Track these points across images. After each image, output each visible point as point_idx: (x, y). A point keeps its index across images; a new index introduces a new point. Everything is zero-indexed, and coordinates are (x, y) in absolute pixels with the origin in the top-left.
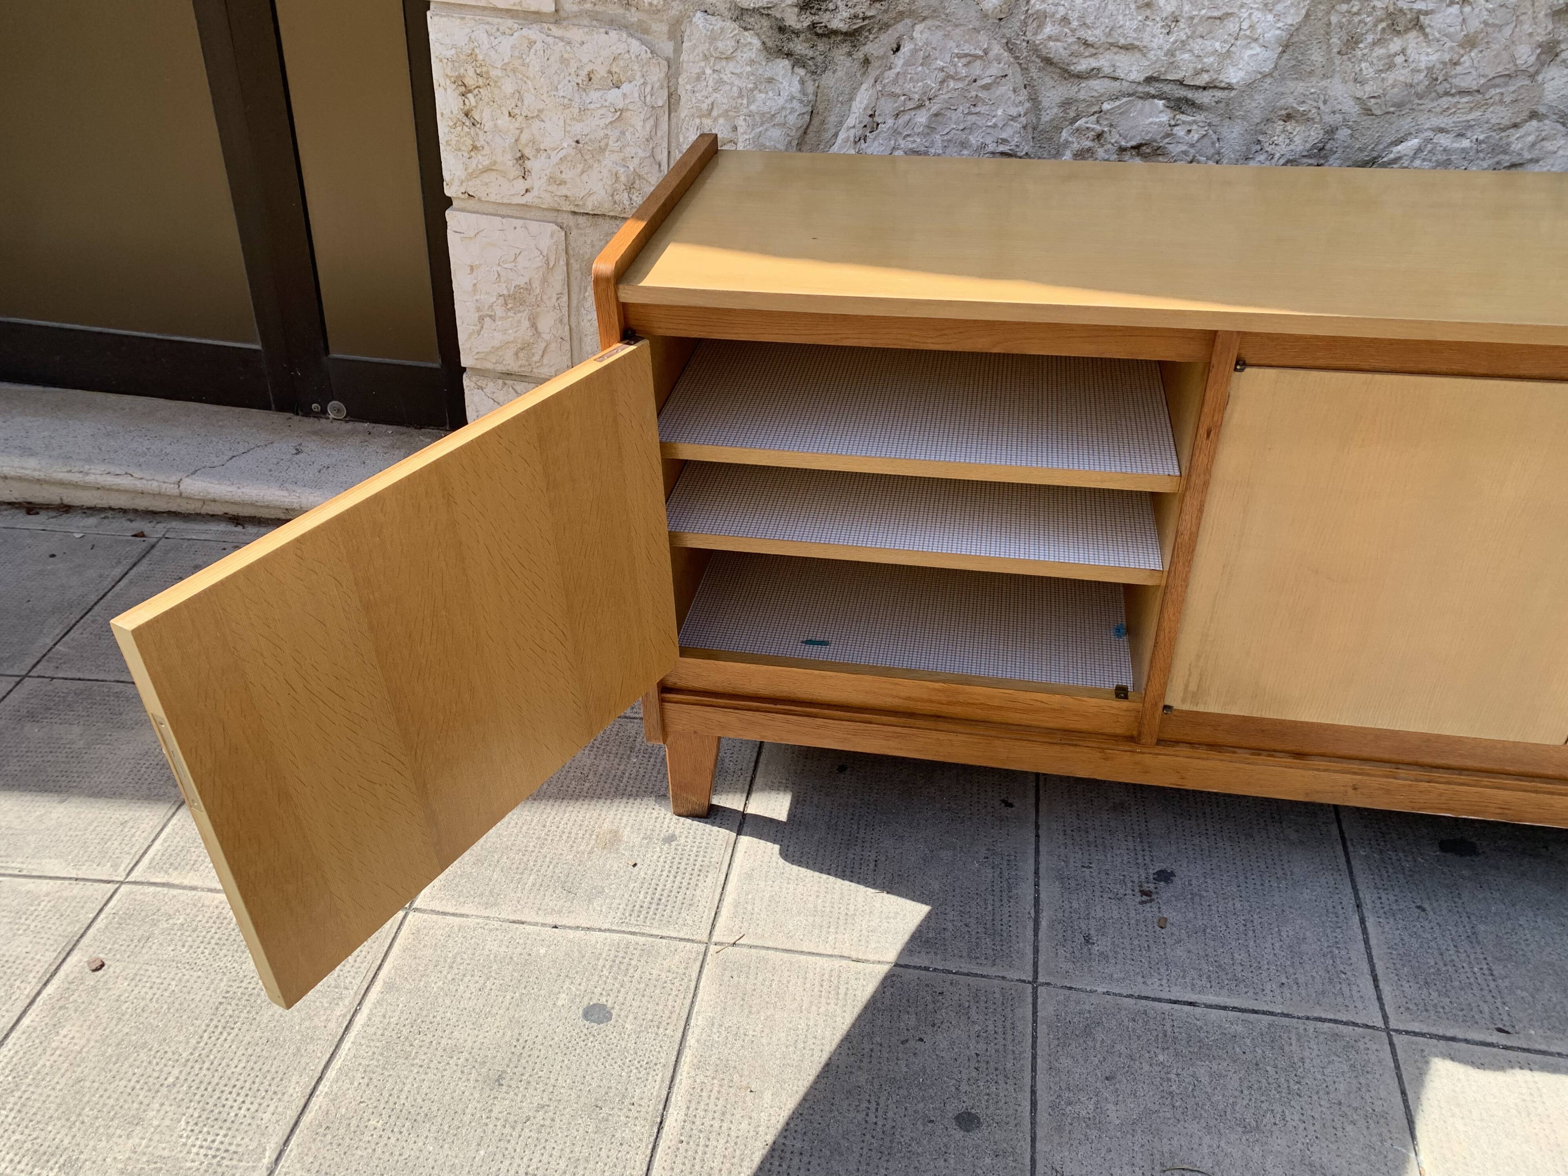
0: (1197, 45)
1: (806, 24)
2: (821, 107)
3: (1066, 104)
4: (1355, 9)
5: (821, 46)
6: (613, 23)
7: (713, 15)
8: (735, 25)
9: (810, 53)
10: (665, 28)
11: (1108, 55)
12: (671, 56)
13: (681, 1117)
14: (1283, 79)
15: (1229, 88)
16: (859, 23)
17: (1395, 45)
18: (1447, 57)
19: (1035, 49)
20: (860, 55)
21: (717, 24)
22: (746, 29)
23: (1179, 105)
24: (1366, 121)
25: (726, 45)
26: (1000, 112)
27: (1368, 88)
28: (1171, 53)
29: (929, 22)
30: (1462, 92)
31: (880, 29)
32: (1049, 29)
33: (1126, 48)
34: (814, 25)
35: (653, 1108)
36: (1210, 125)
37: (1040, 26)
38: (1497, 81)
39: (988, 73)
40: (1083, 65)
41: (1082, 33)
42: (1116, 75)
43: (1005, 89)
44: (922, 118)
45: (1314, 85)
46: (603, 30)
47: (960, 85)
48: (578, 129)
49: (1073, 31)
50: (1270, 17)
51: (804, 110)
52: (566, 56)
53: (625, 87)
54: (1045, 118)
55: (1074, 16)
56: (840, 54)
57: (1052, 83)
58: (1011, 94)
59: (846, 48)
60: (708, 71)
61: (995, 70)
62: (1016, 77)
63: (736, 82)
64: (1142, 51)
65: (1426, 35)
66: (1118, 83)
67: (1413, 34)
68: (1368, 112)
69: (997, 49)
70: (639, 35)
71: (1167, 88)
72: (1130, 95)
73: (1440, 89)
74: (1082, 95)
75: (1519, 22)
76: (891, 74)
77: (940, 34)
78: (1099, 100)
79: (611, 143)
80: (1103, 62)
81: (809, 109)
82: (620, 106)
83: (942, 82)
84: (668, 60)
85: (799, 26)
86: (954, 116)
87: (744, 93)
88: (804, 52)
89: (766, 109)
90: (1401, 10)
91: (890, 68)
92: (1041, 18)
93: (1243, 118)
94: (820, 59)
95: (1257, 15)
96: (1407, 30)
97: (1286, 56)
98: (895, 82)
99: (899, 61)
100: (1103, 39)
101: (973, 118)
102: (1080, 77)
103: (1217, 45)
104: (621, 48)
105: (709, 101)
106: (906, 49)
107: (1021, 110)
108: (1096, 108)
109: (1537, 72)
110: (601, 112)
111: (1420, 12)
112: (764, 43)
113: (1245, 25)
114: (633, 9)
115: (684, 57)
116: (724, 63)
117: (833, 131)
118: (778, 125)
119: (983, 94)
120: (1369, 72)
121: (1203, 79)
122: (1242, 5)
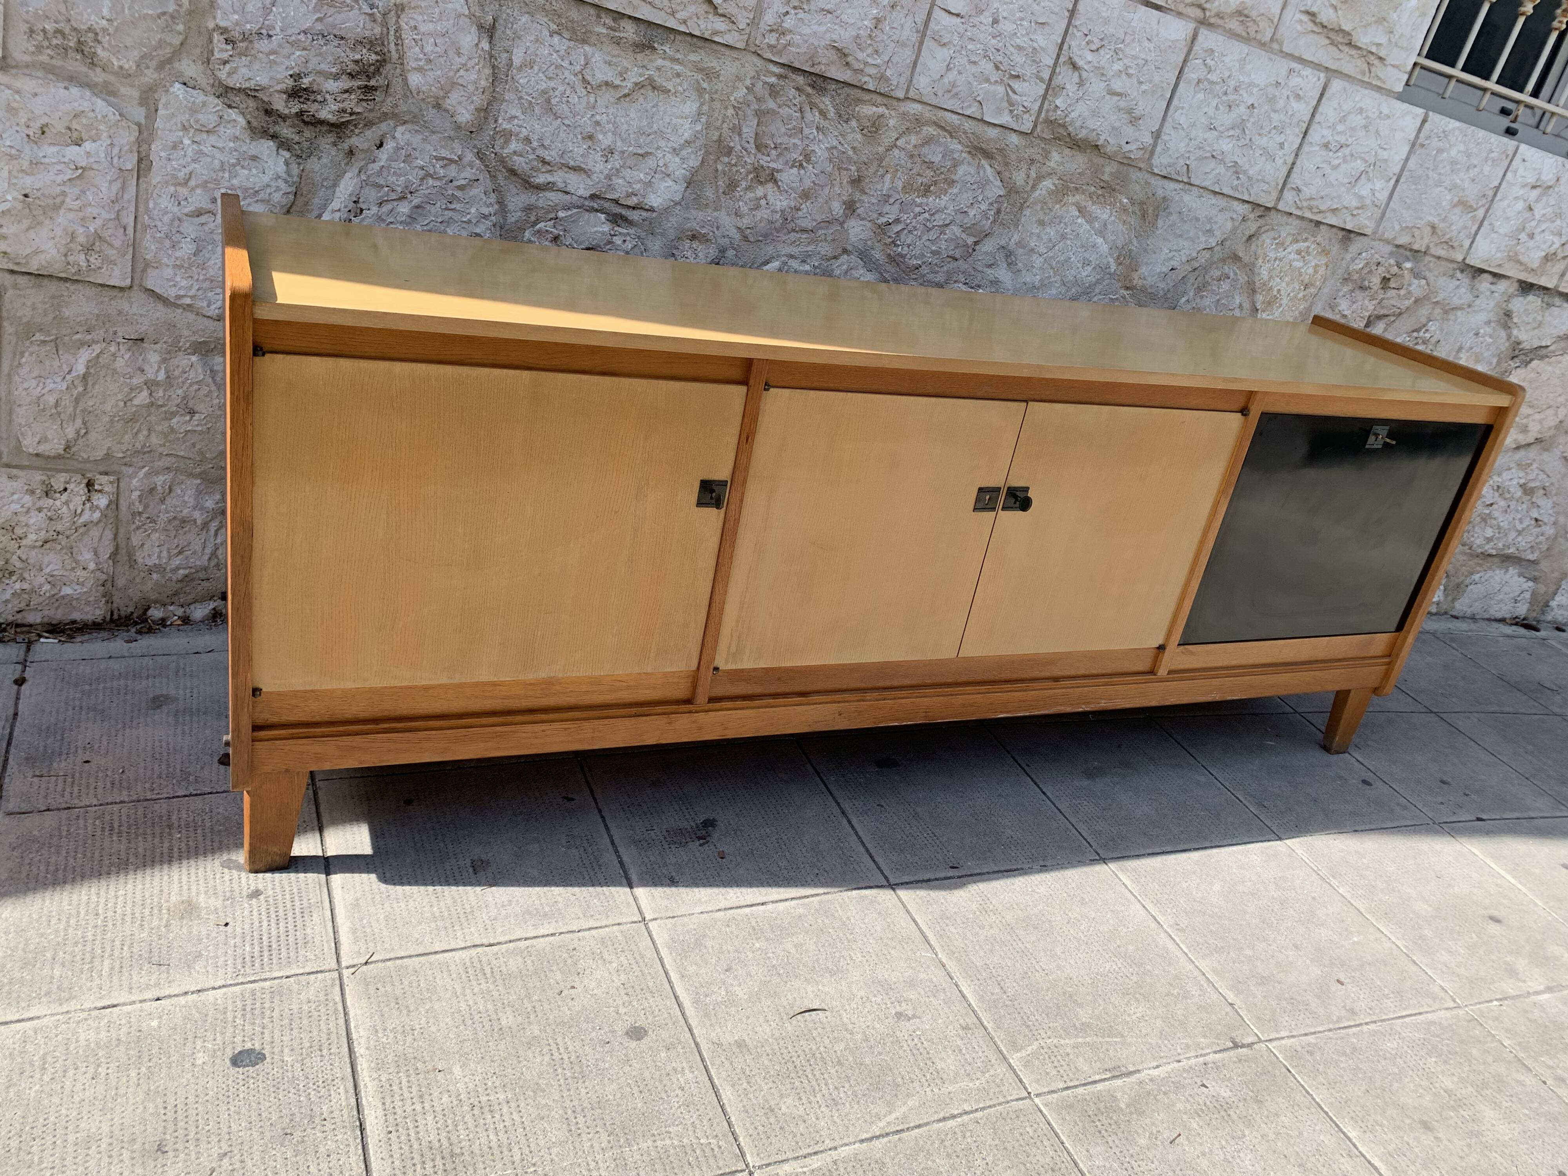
0: (627, 173)
1: (293, 111)
2: (305, 190)
3: (528, 209)
4: (733, 162)
5: (308, 133)
6: (72, 79)
7: (194, 88)
8: (216, 101)
9: (297, 138)
10: (136, 94)
11: (561, 173)
12: (143, 122)
13: (380, 1113)
14: (688, 208)
15: (651, 210)
16: (347, 117)
17: (760, 191)
18: (793, 204)
19: (502, 161)
20: (346, 146)
21: (199, 97)
22: (230, 107)
23: (616, 219)
24: (744, 246)
25: (208, 118)
26: (473, 210)
27: (745, 221)
28: (609, 177)
29: (409, 126)
30: (804, 231)
31: (365, 125)
32: (514, 146)
33: (576, 169)
34: (301, 114)
35: (348, 1115)
36: (639, 237)
37: (507, 142)
38: (822, 225)
39: (463, 175)
40: (541, 179)
41: (541, 152)
42: (568, 190)
43: (476, 191)
44: (404, 208)
45: (709, 215)
46: (60, 85)
47: (438, 183)
48: (28, 182)
49: (534, 149)
50: (677, 160)
51: (289, 190)
52: (15, 105)
53: (88, 145)
54: (512, 219)
55: (534, 137)
56: (326, 142)
57: (515, 191)
58: (482, 196)
59: (331, 137)
60: (187, 142)
61: (468, 173)
62: (486, 182)
63: (218, 156)
64: (587, 172)
65: (779, 187)
66: (568, 197)
67: (770, 185)
68: (746, 238)
69: (469, 156)
70: (104, 96)
71: (607, 205)
72: (578, 207)
73: (789, 226)
74: (541, 203)
75: (833, 185)
76: (376, 167)
77: (419, 137)
78: (554, 208)
79: (68, 200)
80: (558, 177)
81: (293, 189)
82: (83, 164)
83: (422, 179)
84: (139, 125)
85: (286, 111)
86: (433, 209)
87: (226, 167)
88: (290, 136)
89: (250, 185)
90: (762, 167)
91: (374, 161)
92: (508, 135)
93: (662, 235)
94: (306, 145)
95: (669, 156)
96: (766, 182)
97: (689, 191)
98: (379, 173)
99: (383, 155)
100: (557, 160)
101: (450, 213)
102: (539, 188)
103: (642, 175)
104: (86, 105)
105: (187, 170)
106: (389, 145)
107: (492, 210)
108: (552, 215)
109: (844, 222)
110: (59, 167)
112: (249, 122)
113: (661, 163)
114: (98, 70)
115: (159, 123)
116: (205, 135)
117: (316, 213)
118: (262, 201)
119: (458, 194)
120: (745, 209)
121: (633, 201)
122: (658, 148)
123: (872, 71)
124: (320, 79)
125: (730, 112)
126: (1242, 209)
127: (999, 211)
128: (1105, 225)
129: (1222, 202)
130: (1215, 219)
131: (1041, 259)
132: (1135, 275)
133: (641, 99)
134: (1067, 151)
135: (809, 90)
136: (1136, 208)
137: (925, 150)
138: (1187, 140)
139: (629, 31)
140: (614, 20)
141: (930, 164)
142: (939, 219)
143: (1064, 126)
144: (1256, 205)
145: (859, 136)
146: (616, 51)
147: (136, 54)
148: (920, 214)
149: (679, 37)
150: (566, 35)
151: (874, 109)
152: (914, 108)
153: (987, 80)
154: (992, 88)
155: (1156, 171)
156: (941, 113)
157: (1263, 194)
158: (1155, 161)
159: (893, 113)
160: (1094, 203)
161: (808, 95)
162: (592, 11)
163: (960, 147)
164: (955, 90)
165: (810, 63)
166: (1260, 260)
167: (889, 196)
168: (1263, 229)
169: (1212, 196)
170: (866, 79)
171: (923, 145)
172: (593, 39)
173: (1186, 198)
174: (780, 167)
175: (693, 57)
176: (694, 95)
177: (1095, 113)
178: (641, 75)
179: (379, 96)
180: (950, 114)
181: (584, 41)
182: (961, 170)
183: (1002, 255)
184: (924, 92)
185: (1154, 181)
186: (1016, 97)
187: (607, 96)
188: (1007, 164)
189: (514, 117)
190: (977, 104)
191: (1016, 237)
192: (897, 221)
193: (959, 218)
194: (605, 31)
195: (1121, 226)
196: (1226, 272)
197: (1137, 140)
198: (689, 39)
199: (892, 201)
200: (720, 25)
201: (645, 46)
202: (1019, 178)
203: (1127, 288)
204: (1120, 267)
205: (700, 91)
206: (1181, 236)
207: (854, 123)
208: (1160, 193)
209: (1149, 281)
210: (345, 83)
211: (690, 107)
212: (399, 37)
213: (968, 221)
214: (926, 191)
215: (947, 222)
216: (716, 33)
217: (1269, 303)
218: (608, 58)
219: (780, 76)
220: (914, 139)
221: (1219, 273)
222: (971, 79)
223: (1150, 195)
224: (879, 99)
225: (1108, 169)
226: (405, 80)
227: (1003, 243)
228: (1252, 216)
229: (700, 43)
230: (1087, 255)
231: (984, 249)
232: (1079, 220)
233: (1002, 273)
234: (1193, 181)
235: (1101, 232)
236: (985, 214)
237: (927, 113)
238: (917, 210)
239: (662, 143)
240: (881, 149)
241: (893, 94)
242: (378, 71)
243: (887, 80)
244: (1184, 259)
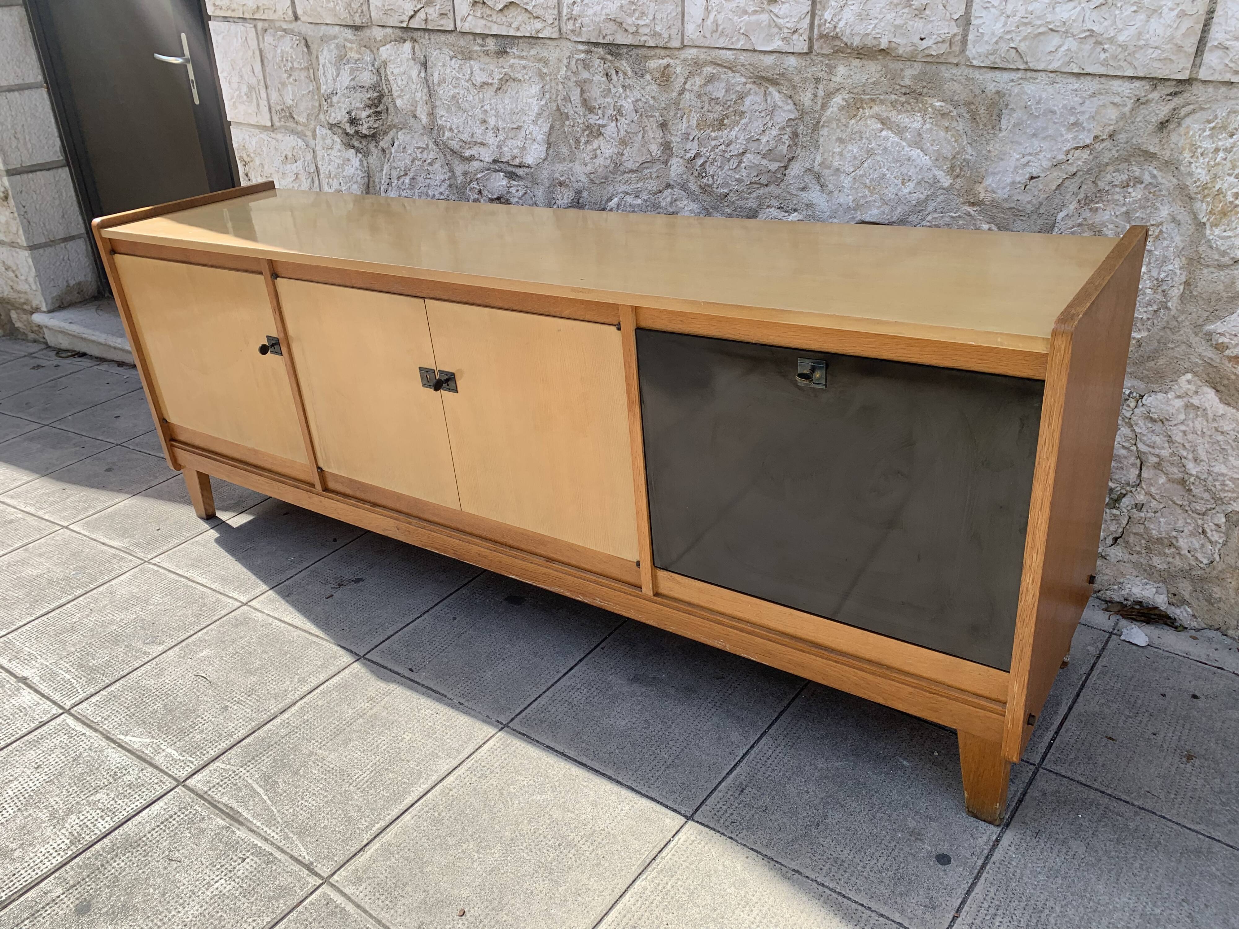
0: (510, 143)
1: (354, 131)
2: (371, 174)
3: (465, 174)
5: (363, 142)
6: (291, 132)
7: (323, 127)
8: (330, 132)
9: (360, 146)
10: (310, 134)
11: (476, 148)
12: (313, 147)
14: (552, 162)
15: (529, 167)
16: (373, 131)
17: (595, 144)
18: (616, 151)
19: (446, 145)
20: (380, 147)
21: (325, 131)
22: (334, 134)
23: (511, 176)
24: (593, 187)
25: (329, 141)
26: (438, 178)
27: (589, 168)
28: (500, 147)
29: (403, 131)
30: (631, 171)
31: (383, 134)
32: (447, 134)
33: (483, 144)
34: (357, 132)
36: (527, 187)
37: (444, 132)
38: (646, 165)
39: (430, 157)
40: (467, 154)
41: (460, 136)
42: (481, 159)
43: (437, 166)
44: (407, 180)
45: (566, 166)
46: (288, 134)
47: (420, 163)
49: (456, 135)
50: (536, 128)
51: (364, 175)
52: (277, 147)
53: (298, 163)
54: (458, 181)
55: (454, 127)
56: (372, 147)
57: (457, 163)
58: (440, 168)
59: (373, 143)
60: (326, 155)
61: (432, 155)
62: (442, 160)
63: (336, 160)
64: (488, 146)
65: (605, 139)
66: (482, 163)
67: (600, 138)
68: (593, 182)
69: (431, 145)
70: (301, 137)
71: (503, 166)
72: (489, 170)
73: (620, 169)
74: (470, 169)
75: (645, 131)
76: (393, 157)
77: (409, 136)
78: (477, 172)
80: (474, 152)
81: (366, 174)
82: (296, 172)
83: (412, 161)
84: (312, 149)
85: (352, 132)
86: (420, 179)
87: (340, 166)
88: (358, 145)
89: (349, 174)
90: (590, 125)
91: (392, 154)
92: (443, 128)
93: (541, 184)
94: (365, 149)
95: (531, 126)
96: (597, 135)
97: (550, 150)
98: (395, 161)
99: (395, 150)
100: (469, 139)
101: (428, 181)
102: (467, 159)
103: (518, 143)
104: (295, 143)
105: (329, 170)
106: (396, 144)
107: (446, 177)
108: (477, 177)
109: (665, 161)
110: (291, 174)
111: (599, 125)
112: (342, 141)
113: (528, 133)
114: (297, 125)
115: (317, 148)
116: (330, 151)
117: (378, 186)
118: (356, 182)
119: (430, 168)
120: (587, 159)
121: (517, 162)
122: (524, 122)
123: (646, 30)
124: (359, 112)
125: (560, 87)
126: (1126, 88)
127: (795, 135)
128: (919, 135)
129: (1092, 85)
130: (1079, 109)
131: (850, 179)
132: (980, 188)
133: (509, 89)
134: (856, 62)
135: (609, 57)
136: (963, 110)
137: (709, 88)
138: (1003, 19)
139: (491, 44)
140: (483, 39)
141: (716, 100)
142: (736, 149)
143: (836, 37)
144: (1156, 82)
145: (655, 87)
146: (487, 59)
147: (305, 115)
148: (716, 146)
149: (521, 41)
150: (460, 57)
151: (661, 61)
152: (691, 53)
153: (745, 12)
154: (753, 18)
155: (975, 63)
156: (715, 53)
157: (1156, 64)
158: (972, 51)
159: (677, 61)
160: (899, 112)
161: (611, 61)
162: (471, 37)
163: (743, 80)
164: (720, 29)
165: (601, 37)
166: (1187, 155)
167: (688, 134)
168: (1183, 112)
169: (1072, 80)
170: (644, 38)
171: (705, 84)
172: (475, 56)
173: (1030, 88)
174: (604, 122)
175: (533, 52)
176: (536, 79)
177: (862, 17)
178: (501, 73)
179: (383, 116)
180: (724, 51)
181: (470, 58)
182: (748, 101)
183: (811, 177)
184: (694, 37)
185: (977, 75)
186: (781, 21)
187: (490, 92)
188: (794, 87)
189: (442, 116)
190: (743, 36)
191: (819, 159)
192: (698, 155)
193: (753, 146)
194: (479, 48)
195: (942, 134)
196: (1137, 174)
197: (931, 33)
198: (527, 40)
199: (691, 138)
200: (538, 25)
201: (502, 53)
202: (806, 98)
203: (973, 204)
204: (959, 180)
205: (542, 76)
206: (1034, 135)
207: (648, 77)
208: (991, 88)
209: (1001, 195)
210: (368, 112)
211: (535, 89)
212: (387, 80)
213: (764, 148)
214: (720, 124)
215: (741, 151)
216: (538, 32)
217: (1224, 214)
218: (482, 67)
219: (587, 52)
220: (698, 81)
221: (1124, 177)
222: (730, 15)
223: (978, 92)
224: (663, 52)
225: (908, 72)
226: (395, 104)
227: (807, 165)
228: (1155, 95)
229: (533, 41)
230: (904, 170)
231: (792, 174)
232: (884, 133)
233: (815, 195)
234: (1031, 65)
235: (916, 143)
236: (778, 139)
237: (703, 56)
238: (713, 143)
239: (525, 118)
240: (674, 94)
241: (669, 45)
242: (380, 102)
243: (660, 35)
244: (1046, 164)
